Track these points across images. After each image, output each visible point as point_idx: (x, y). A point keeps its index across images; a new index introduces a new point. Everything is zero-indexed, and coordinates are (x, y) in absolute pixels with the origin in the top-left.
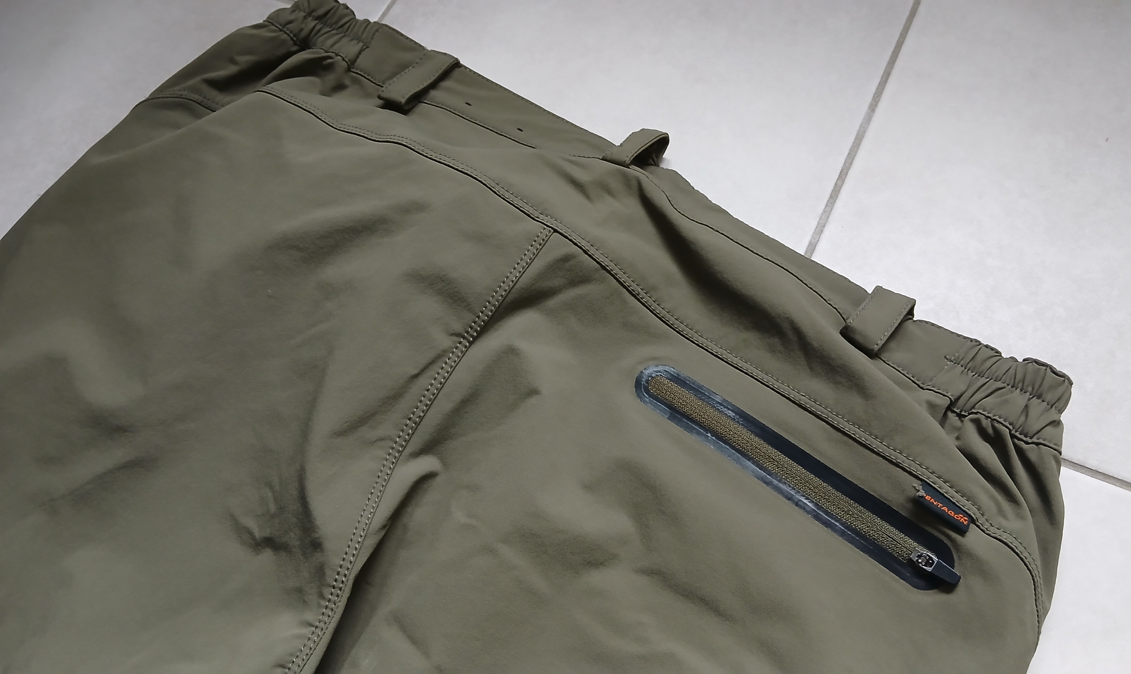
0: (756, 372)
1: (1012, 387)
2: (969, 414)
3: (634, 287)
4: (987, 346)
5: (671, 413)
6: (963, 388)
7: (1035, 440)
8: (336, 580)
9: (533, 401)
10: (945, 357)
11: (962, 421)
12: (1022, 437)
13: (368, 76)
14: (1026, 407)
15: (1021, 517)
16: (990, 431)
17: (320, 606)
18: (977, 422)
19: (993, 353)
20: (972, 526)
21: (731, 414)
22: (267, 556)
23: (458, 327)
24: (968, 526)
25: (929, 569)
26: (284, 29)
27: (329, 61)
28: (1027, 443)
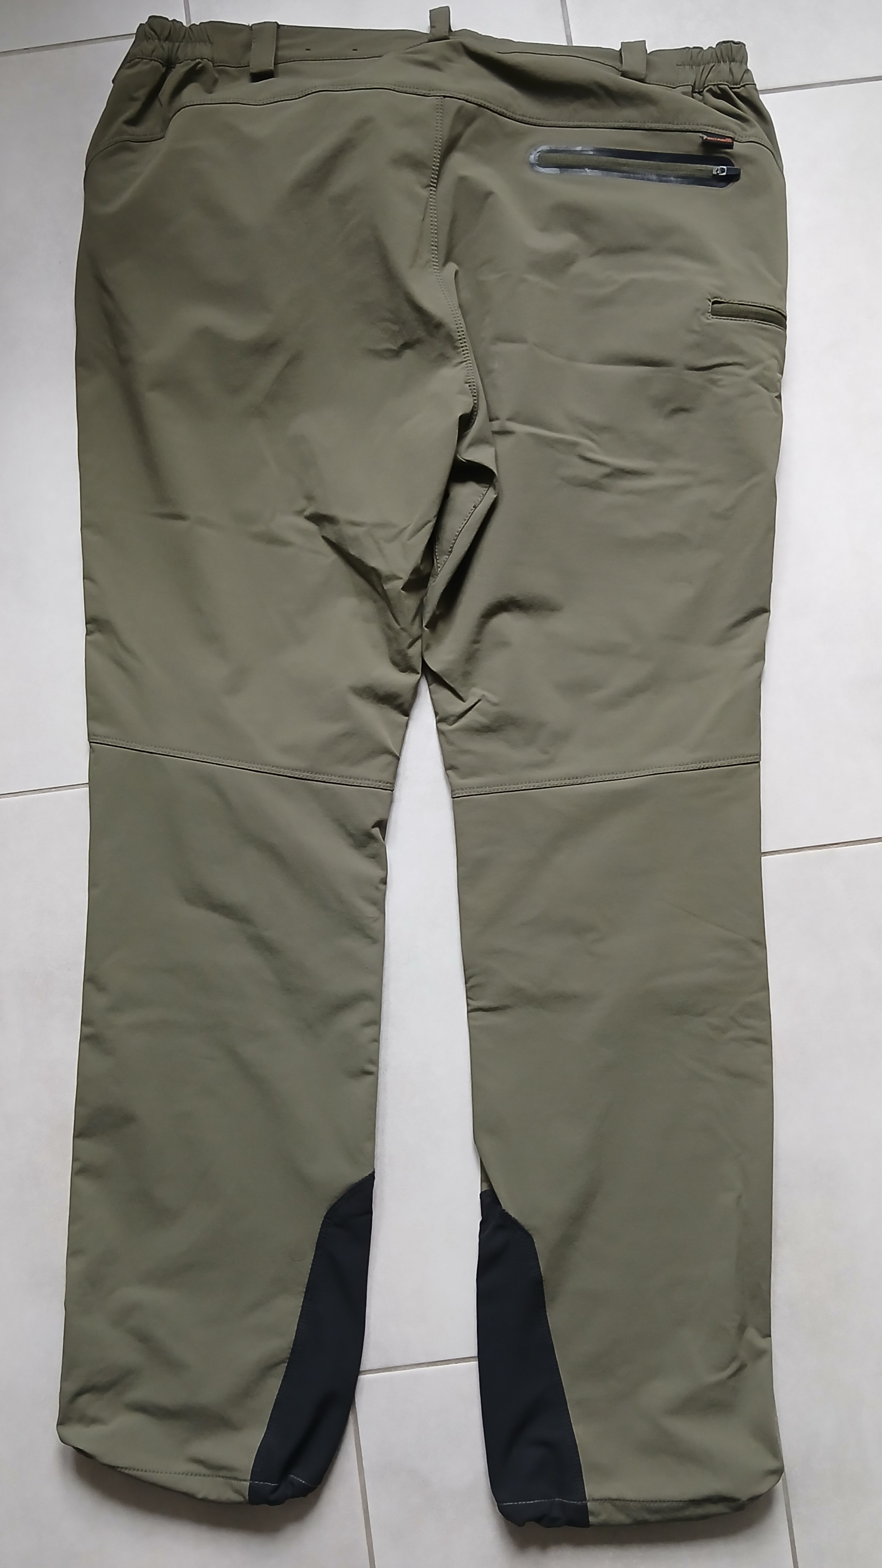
0: (590, 124)
1: (718, 63)
2: (704, 89)
3: (499, 109)
4: (694, 48)
5: (560, 170)
6: (694, 77)
7: (742, 84)
8: (459, 336)
9: (491, 199)
10: (677, 65)
11: (702, 95)
12: (735, 86)
13: (227, 64)
14: (730, 69)
15: (752, 126)
16: (719, 91)
17: (459, 353)
18: (710, 91)
19: (699, 50)
20: (735, 142)
21: (592, 153)
22: (408, 354)
23: (426, 181)
24: (733, 143)
25: (724, 174)
26: (153, 58)
27: (200, 65)
28: (739, 88)
